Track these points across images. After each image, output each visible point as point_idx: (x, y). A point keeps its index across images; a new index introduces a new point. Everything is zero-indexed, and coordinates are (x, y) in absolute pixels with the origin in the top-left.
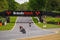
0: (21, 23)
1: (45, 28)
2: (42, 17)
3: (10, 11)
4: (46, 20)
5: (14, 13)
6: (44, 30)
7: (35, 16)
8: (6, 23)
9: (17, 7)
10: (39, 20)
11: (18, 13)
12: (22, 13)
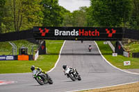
0: (73, 54)
1: (127, 68)
2: (120, 42)
3: (48, 28)
4: (130, 48)
5: (57, 32)
6: (125, 71)
7: (103, 40)
8: (37, 56)
9: (62, 19)
10: (113, 48)
11: (65, 33)
12: (74, 33)
